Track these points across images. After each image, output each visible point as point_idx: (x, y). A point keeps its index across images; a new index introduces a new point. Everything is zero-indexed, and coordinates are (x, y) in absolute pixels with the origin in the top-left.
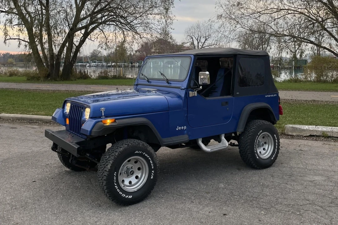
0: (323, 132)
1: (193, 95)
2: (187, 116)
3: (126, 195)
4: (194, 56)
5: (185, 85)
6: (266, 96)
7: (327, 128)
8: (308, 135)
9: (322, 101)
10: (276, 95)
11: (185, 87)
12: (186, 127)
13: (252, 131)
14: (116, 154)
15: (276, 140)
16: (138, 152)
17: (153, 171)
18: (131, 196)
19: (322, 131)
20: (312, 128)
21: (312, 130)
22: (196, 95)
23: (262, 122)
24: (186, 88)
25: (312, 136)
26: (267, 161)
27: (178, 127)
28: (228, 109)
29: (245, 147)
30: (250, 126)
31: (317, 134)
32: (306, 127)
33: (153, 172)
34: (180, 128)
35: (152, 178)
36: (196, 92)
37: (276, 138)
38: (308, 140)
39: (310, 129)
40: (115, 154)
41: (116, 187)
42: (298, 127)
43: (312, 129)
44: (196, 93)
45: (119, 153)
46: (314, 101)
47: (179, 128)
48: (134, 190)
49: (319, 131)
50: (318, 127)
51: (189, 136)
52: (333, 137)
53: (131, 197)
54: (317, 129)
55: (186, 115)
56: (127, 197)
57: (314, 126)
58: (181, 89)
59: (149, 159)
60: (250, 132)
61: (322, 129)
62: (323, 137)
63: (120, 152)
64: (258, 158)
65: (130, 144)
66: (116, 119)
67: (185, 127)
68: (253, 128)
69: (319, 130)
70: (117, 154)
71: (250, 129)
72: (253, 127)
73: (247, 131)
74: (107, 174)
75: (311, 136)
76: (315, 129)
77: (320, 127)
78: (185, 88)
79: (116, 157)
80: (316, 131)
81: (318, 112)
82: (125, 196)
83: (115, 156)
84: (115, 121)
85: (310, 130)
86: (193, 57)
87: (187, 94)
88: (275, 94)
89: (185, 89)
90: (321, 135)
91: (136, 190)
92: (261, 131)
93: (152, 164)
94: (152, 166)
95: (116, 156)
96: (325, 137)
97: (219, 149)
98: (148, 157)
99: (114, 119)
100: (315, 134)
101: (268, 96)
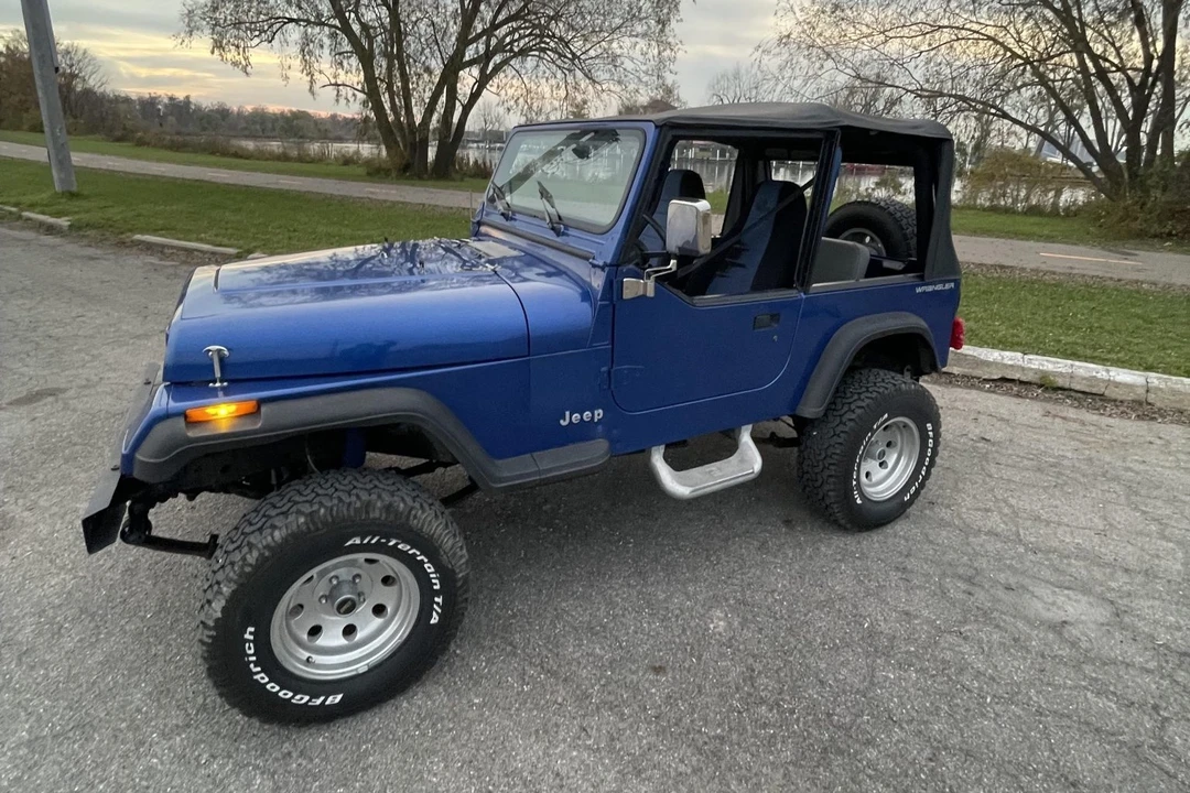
0: (1045, 375)
1: (641, 293)
2: (609, 372)
3: (314, 696)
4: (656, 127)
5: (607, 249)
6: (919, 290)
7: (1058, 363)
8: (996, 377)
9: (1023, 269)
10: (952, 285)
11: (608, 261)
12: (601, 411)
13: (853, 416)
14: (248, 556)
15: (931, 441)
16: (362, 540)
17: (436, 599)
18: (339, 697)
19: (1042, 371)
20: (1010, 357)
21: (1011, 366)
22: (651, 293)
23: (895, 385)
24: (611, 265)
25: (1005, 383)
26: (889, 505)
27: (568, 413)
28: (775, 337)
29: (821, 467)
30: (849, 395)
31: (1024, 378)
32: (994, 355)
33: (439, 600)
34: (576, 416)
35: (432, 621)
36: (651, 284)
37: (931, 433)
38: (993, 392)
39: (1006, 361)
40: (244, 559)
41: (257, 677)
42: (971, 353)
43: (1010, 363)
44: (648, 287)
45: (261, 555)
46: (1002, 267)
47: (570, 418)
48: (356, 669)
49: (1032, 369)
50: (1031, 357)
51: (612, 442)
52: (1071, 390)
53: (337, 701)
54: (1026, 365)
55: (604, 369)
56: (319, 702)
57: (1019, 355)
58: (594, 266)
59: (419, 558)
60: (844, 420)
61: (1043, 365)
62: (1040, 386)
63: (267, 547)
64: (859, 501)
65: (322, 511)
66: (261, 402)
67: (599, 413)
68: (859, 407)
69: (1033, 366)
70: (252, 558)
71: (846, 408)
72: (860, 403)
73: (835, 413)
74: (209, 637)
75: (1004, 380)
76: (1020, 363)
77: (1037, 360)
78: (606, 265)
79: (248, 569)
80: (1023, 369)
81: (1017, 305)
82: (310, 700)
83: (242, 567)
84: (256, 413)
85: (1005, 365)
86: (651, 131)
87: (613, 286)
88: (949, 281)
89: (607, 269)
90: (1034, 380)
91: (362, 667)
92: (886, 416)
93: (434, 576)
94: (434, 581)
95: (251, 565)
96: (1047, 388)
97: (726, 484)
98: (410, 552)
99: (254, 402)
100: (1017, 376)
101: (924, 288)
